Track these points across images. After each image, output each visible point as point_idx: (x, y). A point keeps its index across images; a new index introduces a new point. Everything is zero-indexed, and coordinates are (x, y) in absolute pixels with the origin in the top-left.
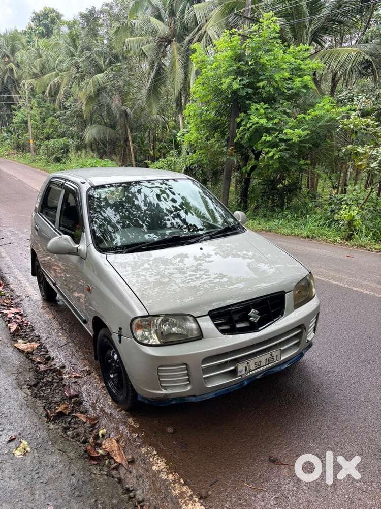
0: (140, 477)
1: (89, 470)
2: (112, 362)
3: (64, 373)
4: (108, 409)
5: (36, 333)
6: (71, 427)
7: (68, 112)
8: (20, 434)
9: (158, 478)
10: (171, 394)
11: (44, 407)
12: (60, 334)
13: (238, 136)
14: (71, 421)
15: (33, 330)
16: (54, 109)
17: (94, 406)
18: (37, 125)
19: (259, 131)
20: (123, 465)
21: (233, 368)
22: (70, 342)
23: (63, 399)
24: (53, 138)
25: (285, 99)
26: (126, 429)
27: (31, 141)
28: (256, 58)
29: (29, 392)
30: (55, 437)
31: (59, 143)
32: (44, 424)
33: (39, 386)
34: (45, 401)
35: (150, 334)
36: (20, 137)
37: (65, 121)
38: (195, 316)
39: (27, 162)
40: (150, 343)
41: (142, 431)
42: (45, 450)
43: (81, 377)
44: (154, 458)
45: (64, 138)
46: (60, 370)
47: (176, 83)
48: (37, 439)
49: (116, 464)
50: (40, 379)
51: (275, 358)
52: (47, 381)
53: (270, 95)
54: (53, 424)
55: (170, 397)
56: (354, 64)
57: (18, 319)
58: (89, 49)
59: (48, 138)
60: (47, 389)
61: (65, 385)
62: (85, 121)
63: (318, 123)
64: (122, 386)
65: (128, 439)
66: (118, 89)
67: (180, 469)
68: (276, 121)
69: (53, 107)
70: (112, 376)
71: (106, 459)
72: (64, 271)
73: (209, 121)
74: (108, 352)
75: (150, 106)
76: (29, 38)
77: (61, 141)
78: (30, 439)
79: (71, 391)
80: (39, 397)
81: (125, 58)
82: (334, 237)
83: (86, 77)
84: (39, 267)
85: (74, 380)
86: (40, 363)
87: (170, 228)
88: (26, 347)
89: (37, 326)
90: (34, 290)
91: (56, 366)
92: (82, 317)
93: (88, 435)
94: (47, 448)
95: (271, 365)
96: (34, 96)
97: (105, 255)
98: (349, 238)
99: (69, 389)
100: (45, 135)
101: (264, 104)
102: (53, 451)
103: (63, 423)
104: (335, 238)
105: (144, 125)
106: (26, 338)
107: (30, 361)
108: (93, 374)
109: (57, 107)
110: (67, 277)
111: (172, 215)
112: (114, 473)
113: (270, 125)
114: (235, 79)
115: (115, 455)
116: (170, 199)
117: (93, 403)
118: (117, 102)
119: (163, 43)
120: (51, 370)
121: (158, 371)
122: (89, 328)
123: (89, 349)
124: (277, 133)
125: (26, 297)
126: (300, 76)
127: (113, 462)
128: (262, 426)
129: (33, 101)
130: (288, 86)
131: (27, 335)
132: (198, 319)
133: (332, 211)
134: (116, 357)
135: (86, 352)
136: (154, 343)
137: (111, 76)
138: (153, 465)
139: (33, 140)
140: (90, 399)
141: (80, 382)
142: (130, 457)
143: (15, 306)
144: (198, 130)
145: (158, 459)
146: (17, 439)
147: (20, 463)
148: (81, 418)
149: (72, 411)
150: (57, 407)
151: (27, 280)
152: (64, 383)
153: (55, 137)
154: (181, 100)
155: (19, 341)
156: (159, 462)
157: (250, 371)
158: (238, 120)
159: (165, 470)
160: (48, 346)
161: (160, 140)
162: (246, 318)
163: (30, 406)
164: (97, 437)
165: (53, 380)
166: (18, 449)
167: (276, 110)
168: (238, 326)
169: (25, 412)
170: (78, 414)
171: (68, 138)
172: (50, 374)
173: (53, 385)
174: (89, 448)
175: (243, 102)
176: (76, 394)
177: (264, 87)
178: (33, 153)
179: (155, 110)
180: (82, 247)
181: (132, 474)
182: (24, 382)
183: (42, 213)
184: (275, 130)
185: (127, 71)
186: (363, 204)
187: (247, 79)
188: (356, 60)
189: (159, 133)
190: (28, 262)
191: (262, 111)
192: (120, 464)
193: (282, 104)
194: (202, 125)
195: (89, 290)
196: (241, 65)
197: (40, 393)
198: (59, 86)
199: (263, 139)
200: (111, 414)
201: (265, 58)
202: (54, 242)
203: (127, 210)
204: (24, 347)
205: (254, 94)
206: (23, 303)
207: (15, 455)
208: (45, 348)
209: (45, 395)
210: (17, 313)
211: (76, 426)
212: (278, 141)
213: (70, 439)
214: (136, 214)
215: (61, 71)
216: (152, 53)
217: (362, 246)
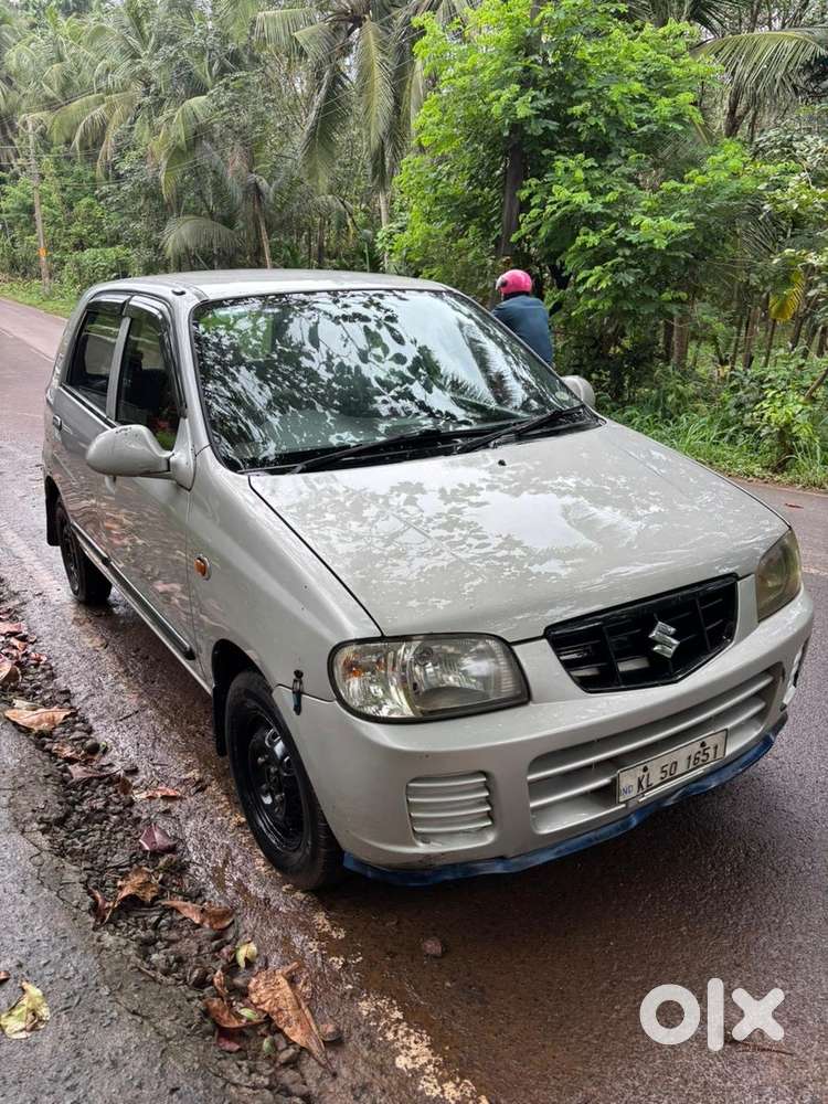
0: (364, 1088)
1: (220, 1074)
2: (267, 763)
3: (135, 788)
4: (256, 885)
5: (61, 682)
6: (160, 939)
7: (127, 187)
8: (20, 966)
9: (415, 1092)
10: (443, 854)
11: (85, 884)
12: (122, 686)
13: (524, 229)
14: (159, 921)
15: (53, 676)
16: (93, 179)
17: (218, 877)
18: (54, 215)
19: (571, 222)
20: (310, 1053)
21: (605, 781)
22: (146, 706)
23: (137, 858)
24: (91, 246)
25: (632, 146)
26: (311, 944)
27: (42, 253)
28: (567, 49)
29: (43, 840)
30: (118, 972)
31: (105, 257)
32: (86, 933)
33: (70, 824)
34: (88, 865)
35: (386, 690)
36: (18, 244)
37: (121, 206)
38: (509, 640)
39: (35, 299)
40: (384, 713)
41: (356, 949)
42: (92, 1011)
43: (181, 798)
44: (396, 1032)
45: (118, 247)
46: (124, 780)
47: (374, 118)
48: (69, 979)
49: (291, 1051)
50: (73, 804)
51: (711, 752)
52: (92, 809)
53: (597, 135)
54: (112, 933)
55: (438, 863)
56: (791, 68)
57: (15, 647)
58: (172, 41)
59: (80, 246)
60: (93, 830)
61: (138, 820)
62: (164, 207)
63: (708, 202)
64: (298, 825)
65: (319, 973)
66: (240, 133)
67: (474, 1066)
68: (610, 197)
69: (90, 174)
70: (268, 800)
71: (264, 1036)
72: (133, 531)
73: (454, 198)
74: (258, 736)
75: (312, 174)
76: (35, 16)
77: (111, 252)
78: (48, 978)
79: (157, 835)
80: (71, 854)
81: (256, 60)
82: (746, 463)
83: (166, 104)
84: (65, 522)
85: (162, 806)
86: (71, 761)
87: (388, 417)
88: (35, 718)
89: (62, 666)
90: (55, 579)
91: (115, 769)
92: (183, 645)
93: (208, 962)
94: (97, 1006)
95: (700, 771)
96: (47, 150)
97: (245, 477)
98: (781, 467)
99: (151, 830)
100: (73, 239)
101: (586, 158)
102: (115, 1014)
103: (137, 926)
104: (751, 467)
105: (298, 220)
106: (35, 695)
107: (45, 757)
108: (213, 789)
109: (99, 174)
110: (138, 545)
111: (392, 393)
112: (288, 1076)
113: (598, 208)
114: (520, 94)
115: (287, 1022)
116: (389, 356)
117: (215, 869)
118: (237, 163)
119: (342, 25)
120: (100, 778)
121: (409, 792)
122: (202, 674)
123: (197, 723)
124: (613, 226)
125: (34, 596)
126: (666, 94)
127: (282, 1045)
128: (681, 934)
129: (46, 159)
130: (639, 115)
131: (38, 688)
132: (516, 648)
133: (739, 406)
134: (279, 748)
135: (189, 732)
136: (394, 716)
137: (223, 102)
138: (396, 1053)
139: (47, 249)
140: (208, 857)
141: (177, 810)
142: (330, 1029)
143: (7, 616)
144: (429, 218)
145: (408, 1034)
146: (11, 981)
147: (21, 1055)
148: (186, 913)
149: (162, 891)
150: (119, 883)
151: (37, 556)
152: (136, 814)
153: (96, 243)
154: (383, 158)
155: (18, 703)
156: (413, 1045)
157: (650, 787)
158: (524, 194)
159: (430, 1067)
160: (91, 716)
161: (332, 254)
162: (643, 646)
163: (46, 882)
164: (232, 968)
165: (106, 805)
166: (16, 1012)
167: (609, 172)
168: (624, 667)
169: (35, 898)
170: (178, 902)
171: (127, 246)
172: (99, 791)
173: (107, 818)
174: (215, 1004)
175: (533, 151)
176: (171, 843)
177: (584, 116)
178: (47, 279)
179: (324, 182)
180: (181, 456)
181: (339, 1079)
182: (30, 814)
183: (71, 384)
184: (610, 219)
185: (260, 91)
186: (814, 390)
187: (546, 96)
188: (796, 56)
189: (330, 235)
190: (38, 515)
191: (580, 174)
192: (302, 1048)
193: (626, 157)
194: (438, 208)
195: (203, 570)
196: (532, 62)
197: (73, 843)
198: (104, 127)
199: (579, 241)
200: (267, 901)
201: (587, 50)
202: (105, 445)
203: (286, 378)
204: (30, 720)
205: (562, 132)
206: (28, 609)
207: (7, 1030)
208: (84, 721)
209: (87, 847)
210: (13, 634)
211: (174, 935)
212: (614, 243)
213: (160, 976)
214: (306, 388)
215: (109, 92)
216: (317, 46)
217: (815, 485)
